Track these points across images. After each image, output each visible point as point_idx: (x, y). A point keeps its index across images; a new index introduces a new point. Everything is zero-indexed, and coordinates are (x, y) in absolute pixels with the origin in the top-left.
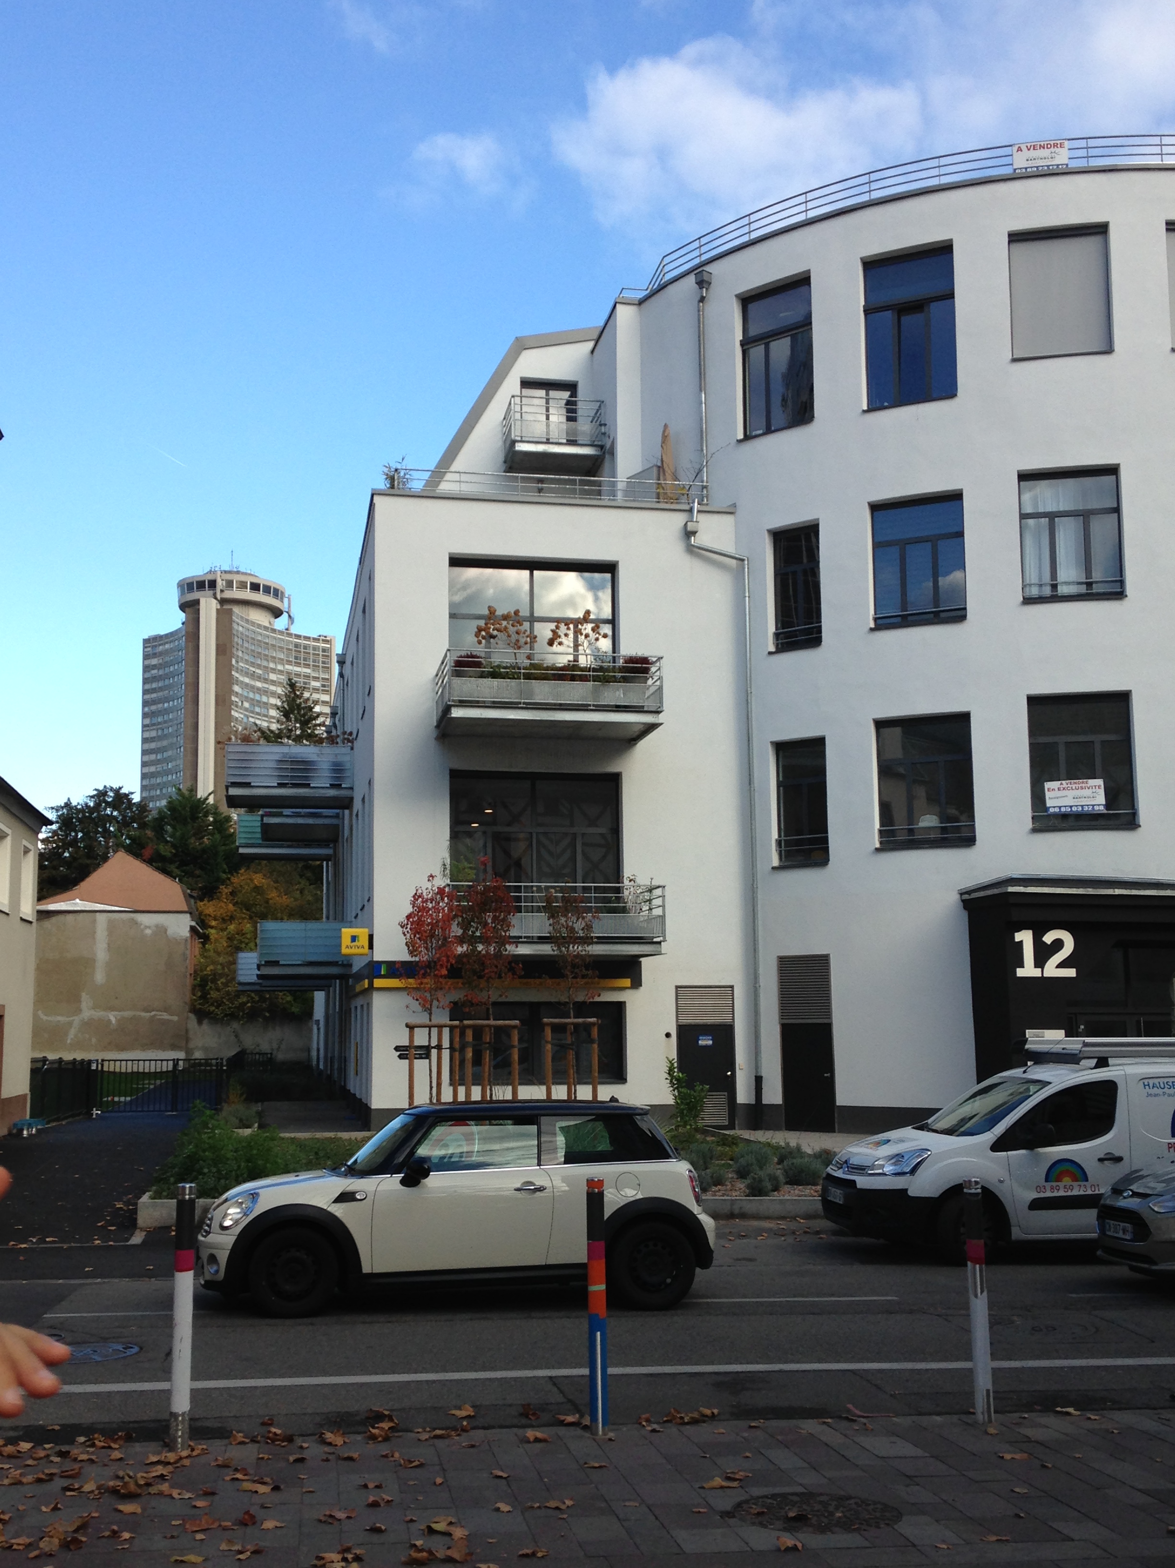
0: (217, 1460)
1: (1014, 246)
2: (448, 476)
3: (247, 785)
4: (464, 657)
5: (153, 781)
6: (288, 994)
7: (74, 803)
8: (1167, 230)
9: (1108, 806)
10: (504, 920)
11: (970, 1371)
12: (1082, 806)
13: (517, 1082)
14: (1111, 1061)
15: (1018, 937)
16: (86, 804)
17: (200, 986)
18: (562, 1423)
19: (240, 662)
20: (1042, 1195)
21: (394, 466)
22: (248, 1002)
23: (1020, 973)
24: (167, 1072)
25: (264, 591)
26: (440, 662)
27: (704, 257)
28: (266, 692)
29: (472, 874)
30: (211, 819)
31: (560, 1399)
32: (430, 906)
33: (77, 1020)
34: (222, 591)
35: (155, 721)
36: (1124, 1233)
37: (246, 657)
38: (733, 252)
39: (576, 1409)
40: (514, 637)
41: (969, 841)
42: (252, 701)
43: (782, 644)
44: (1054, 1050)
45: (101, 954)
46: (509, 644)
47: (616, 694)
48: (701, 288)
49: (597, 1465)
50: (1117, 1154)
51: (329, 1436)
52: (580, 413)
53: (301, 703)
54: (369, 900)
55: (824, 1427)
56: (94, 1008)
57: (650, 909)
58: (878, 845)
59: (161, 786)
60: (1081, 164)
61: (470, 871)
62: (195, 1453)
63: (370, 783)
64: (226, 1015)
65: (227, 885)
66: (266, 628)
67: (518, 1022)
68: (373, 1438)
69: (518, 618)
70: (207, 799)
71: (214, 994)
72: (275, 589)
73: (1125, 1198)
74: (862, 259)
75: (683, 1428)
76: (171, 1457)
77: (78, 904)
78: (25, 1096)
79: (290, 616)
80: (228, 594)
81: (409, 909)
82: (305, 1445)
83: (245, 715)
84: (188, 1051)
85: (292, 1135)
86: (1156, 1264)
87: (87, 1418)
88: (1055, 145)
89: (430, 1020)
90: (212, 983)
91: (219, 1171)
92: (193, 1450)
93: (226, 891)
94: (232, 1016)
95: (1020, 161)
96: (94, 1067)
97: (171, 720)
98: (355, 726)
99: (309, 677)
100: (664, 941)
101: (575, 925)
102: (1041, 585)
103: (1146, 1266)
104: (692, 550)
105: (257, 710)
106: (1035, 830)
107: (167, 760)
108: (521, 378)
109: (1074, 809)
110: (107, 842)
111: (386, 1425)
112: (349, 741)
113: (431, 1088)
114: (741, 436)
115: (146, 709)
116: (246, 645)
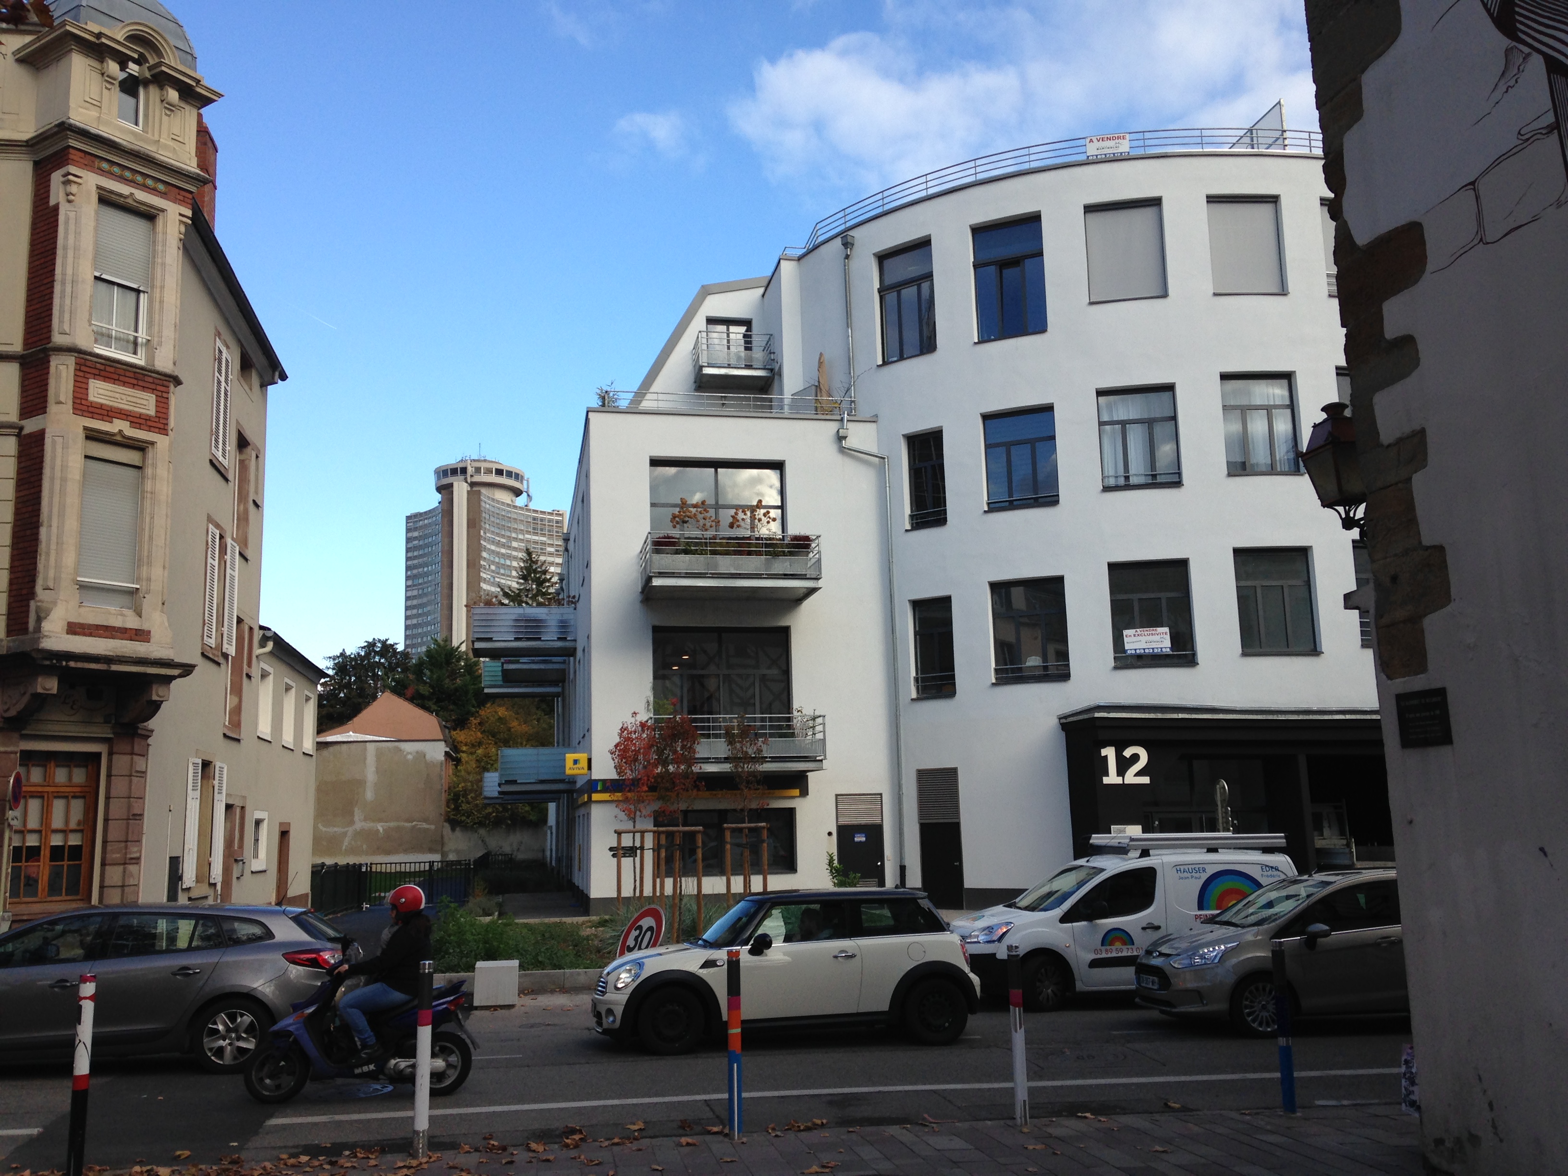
0: (448, 1164)
1: (1089, 215)
2: (648, 396)
3: (490, 640)
4: (662, 538)
5: (415, 631)
6: (527, 805)
7: (348, 653)
8: (1208, 202)
9: (1172, 648)
10: (690, 748)
11: (1013, 1089)
12: (1153, 649)
13: (701, 875)
14: (1151, 852)
15: (1104, 752)
16: (358, 654)
17: (453, 799)
18: (710, 1133)
19: (487, 533)
20: (1099, 956)
21: (605, 388)
22: (493, 812)
23: (1106, 780)
24: (425, 871)
25: (506, 476)
26: (643, 542)
27: (848, 224)
28: (510, 557)
29: (671, 708)
30: (463, 664)
31: (710, 1115)
32: (634, 736)
33: (350, 830)
34: (472, 476)
35: (416, 582)
36: (1153, 984)
37: (493, 529)
38: (870, 221)
39: (720, 1121)
40: (702, 522)
41: (1064, 676)
42: (499, 566)
43: (916, 523)
44: (1109, 844)
45: (371, 775)
46: (698, 528)
47: (782, 565)
48: (846, 248)
49: (729, 1160)
50: (1156, 924)
51: (533, 1146)
52: (754, 344)
53: (536, 568)
54: (588, 731)
55: (904, 1131)
56: (366, 819)
57: (814, 734)
58: (994, 681)
59: (422, 635)
60: (1140, 152)
61: (669, 707)
62: (432, 1160)
63: (588, 637)
64: (475, 824)
65: (476, 717)
66: (508, 505)
67: (701, 828)
68: (567, 1146)
69: (705, 507)
70: (458, 647)
71: (465, 807)
72: (515, 473)
73: (1154, 957)
74: (970, 226)
75: (799, 1134)
76: (414, 1163)
77: (351, 736)
78: (307, 895)
79: (528, 495)
80: (477, 479)
81: (617, 740)
82: (515, 1152)
83: (492, 576)
84: (444, 854)
85: (525, 921)
86: (1175, 1007)
87: (352, 1138)
88: (1119, 138)
89: (634, 827)
90: (463, 797)
91: (461, 952)
92: (430, 1158)
93: (475, 722)
94: (481, 824)
95: (1092, 150)
96: (364, 869)
97: (430, 582)
98: (577, 592)
99: (545, 544)
100: (825, 759)
101: (748, 750)
102: (1116, 477)
103: (1168, 1009)
104: (843, 451)
105: (502, 571)
106: (1116, 668)
107: (427, 614)
108: (707, 317)
109: (1147, 651)
110: (376, 684)
111: (577, 1137)
112: (572, 602)
113: (635, 881)
114: (880, 362)
115: (409, 573)
116: (492, 519)
